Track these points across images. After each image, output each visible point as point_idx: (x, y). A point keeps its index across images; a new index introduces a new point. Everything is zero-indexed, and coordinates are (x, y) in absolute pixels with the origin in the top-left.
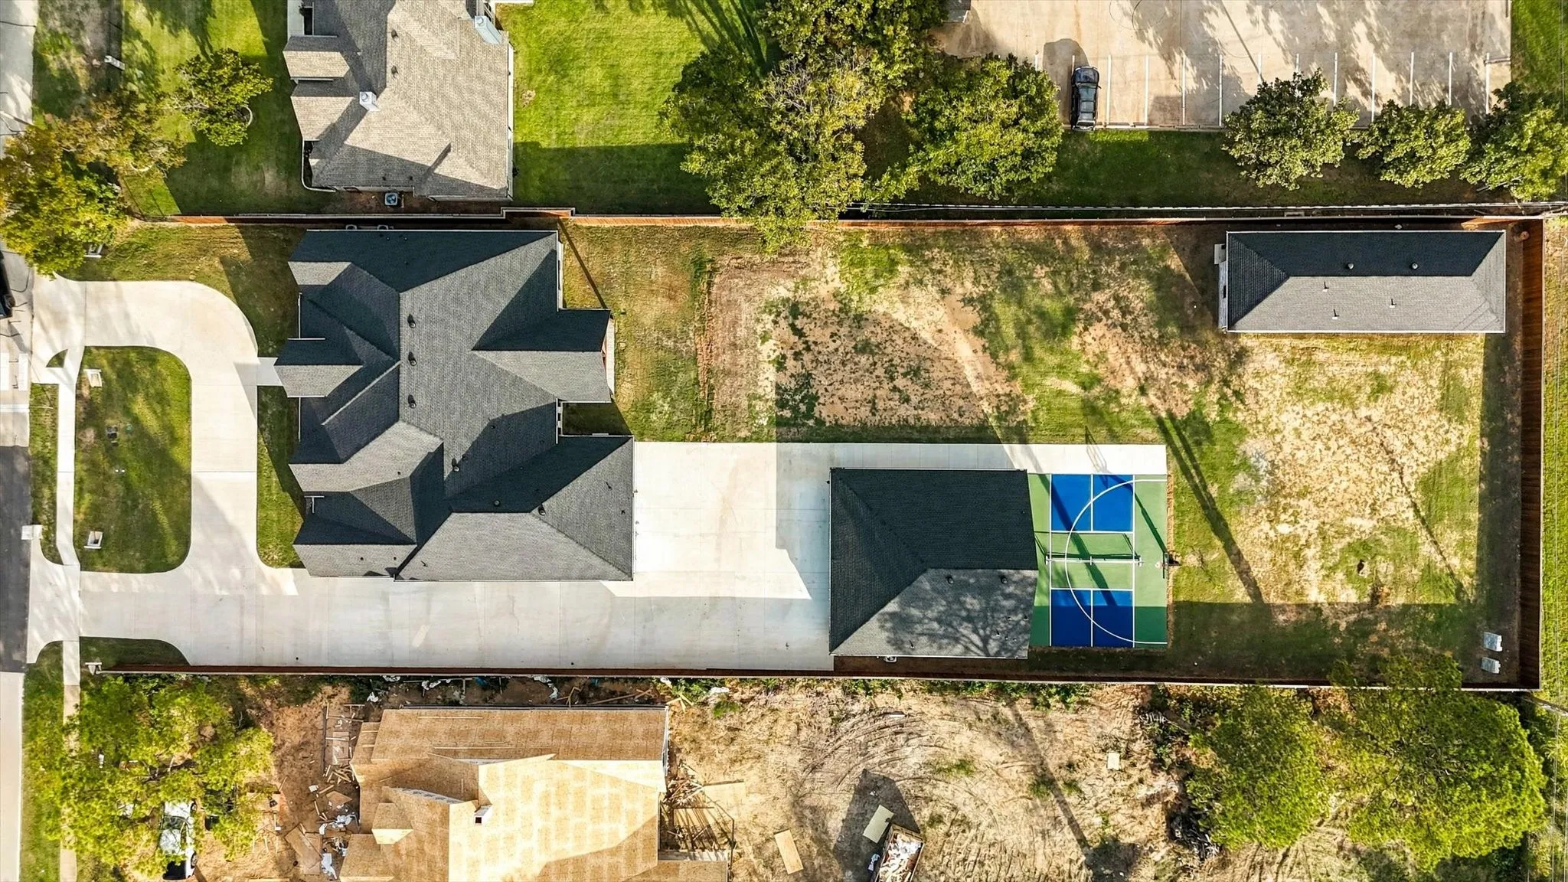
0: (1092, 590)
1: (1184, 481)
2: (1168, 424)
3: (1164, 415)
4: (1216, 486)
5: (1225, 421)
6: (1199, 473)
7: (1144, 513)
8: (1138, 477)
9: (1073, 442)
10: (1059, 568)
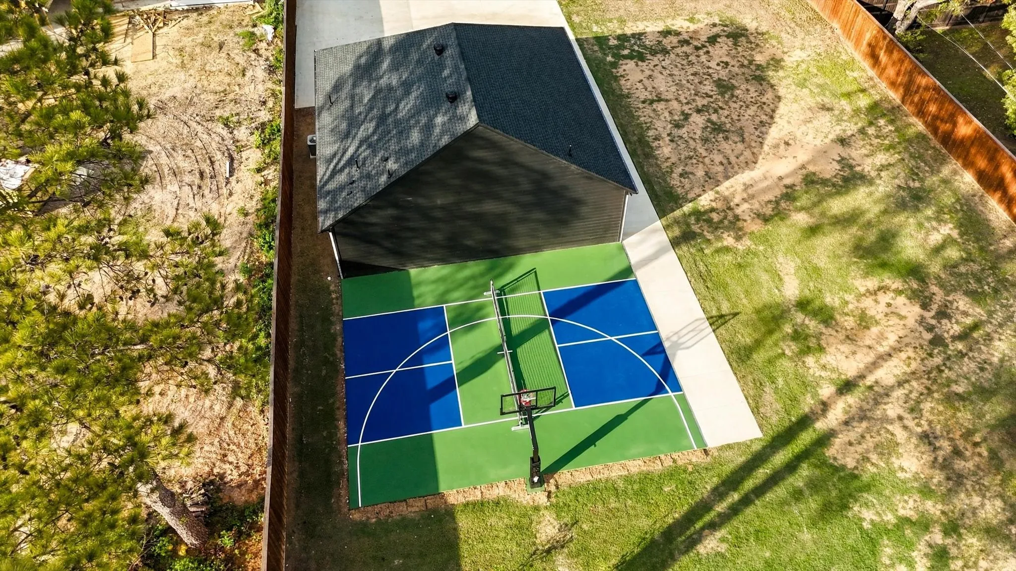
0: (453, 361)
1: (710, 482)
2: (805, 438)
3: (820, 425)
4: (723, 548)
5: (872, 541)
6: (735, 510)
7: (619, 420)
8: (683, 400)
9: (701, 299)
10: (484, 312)
